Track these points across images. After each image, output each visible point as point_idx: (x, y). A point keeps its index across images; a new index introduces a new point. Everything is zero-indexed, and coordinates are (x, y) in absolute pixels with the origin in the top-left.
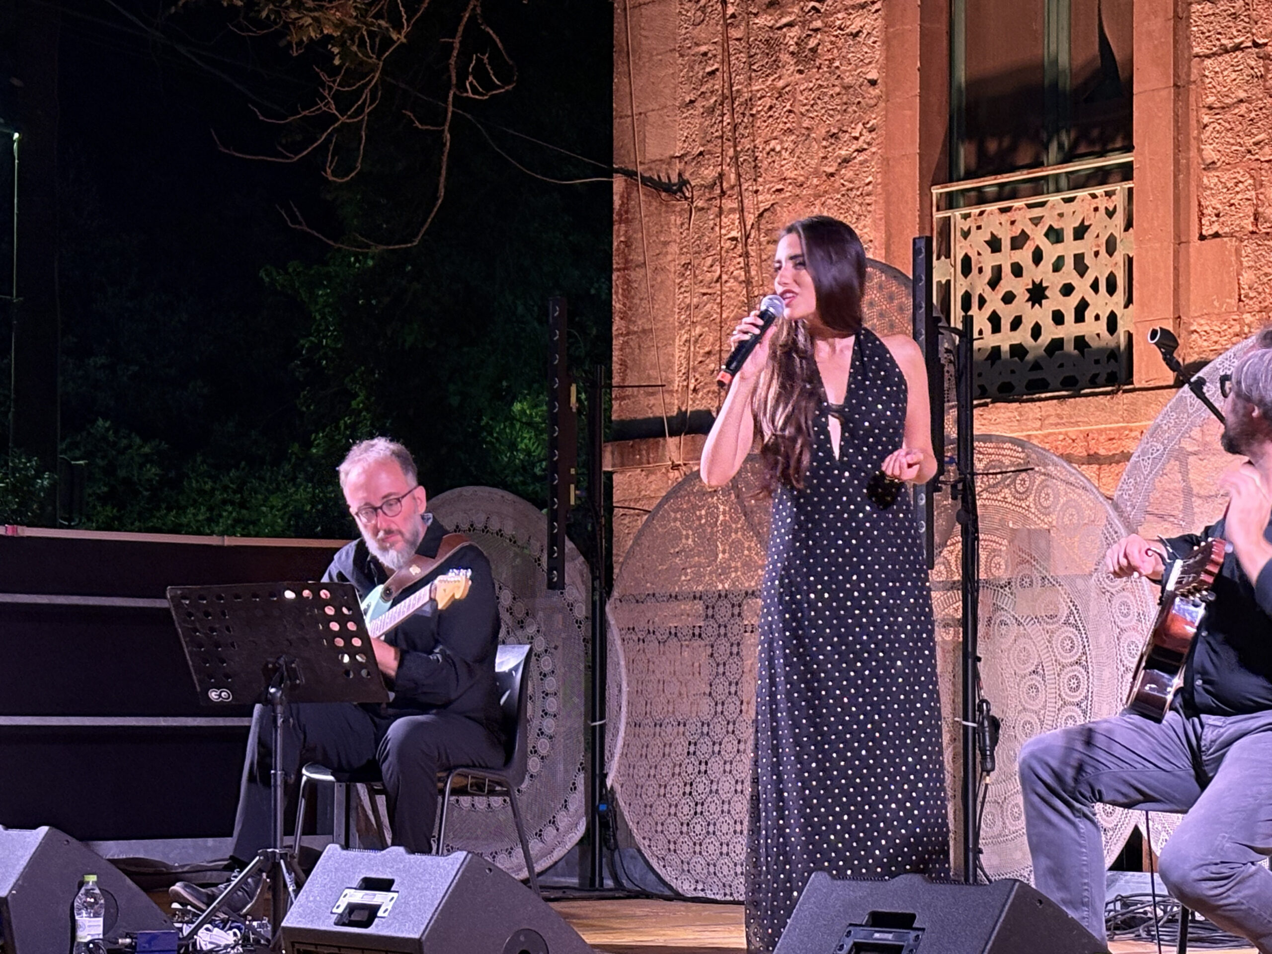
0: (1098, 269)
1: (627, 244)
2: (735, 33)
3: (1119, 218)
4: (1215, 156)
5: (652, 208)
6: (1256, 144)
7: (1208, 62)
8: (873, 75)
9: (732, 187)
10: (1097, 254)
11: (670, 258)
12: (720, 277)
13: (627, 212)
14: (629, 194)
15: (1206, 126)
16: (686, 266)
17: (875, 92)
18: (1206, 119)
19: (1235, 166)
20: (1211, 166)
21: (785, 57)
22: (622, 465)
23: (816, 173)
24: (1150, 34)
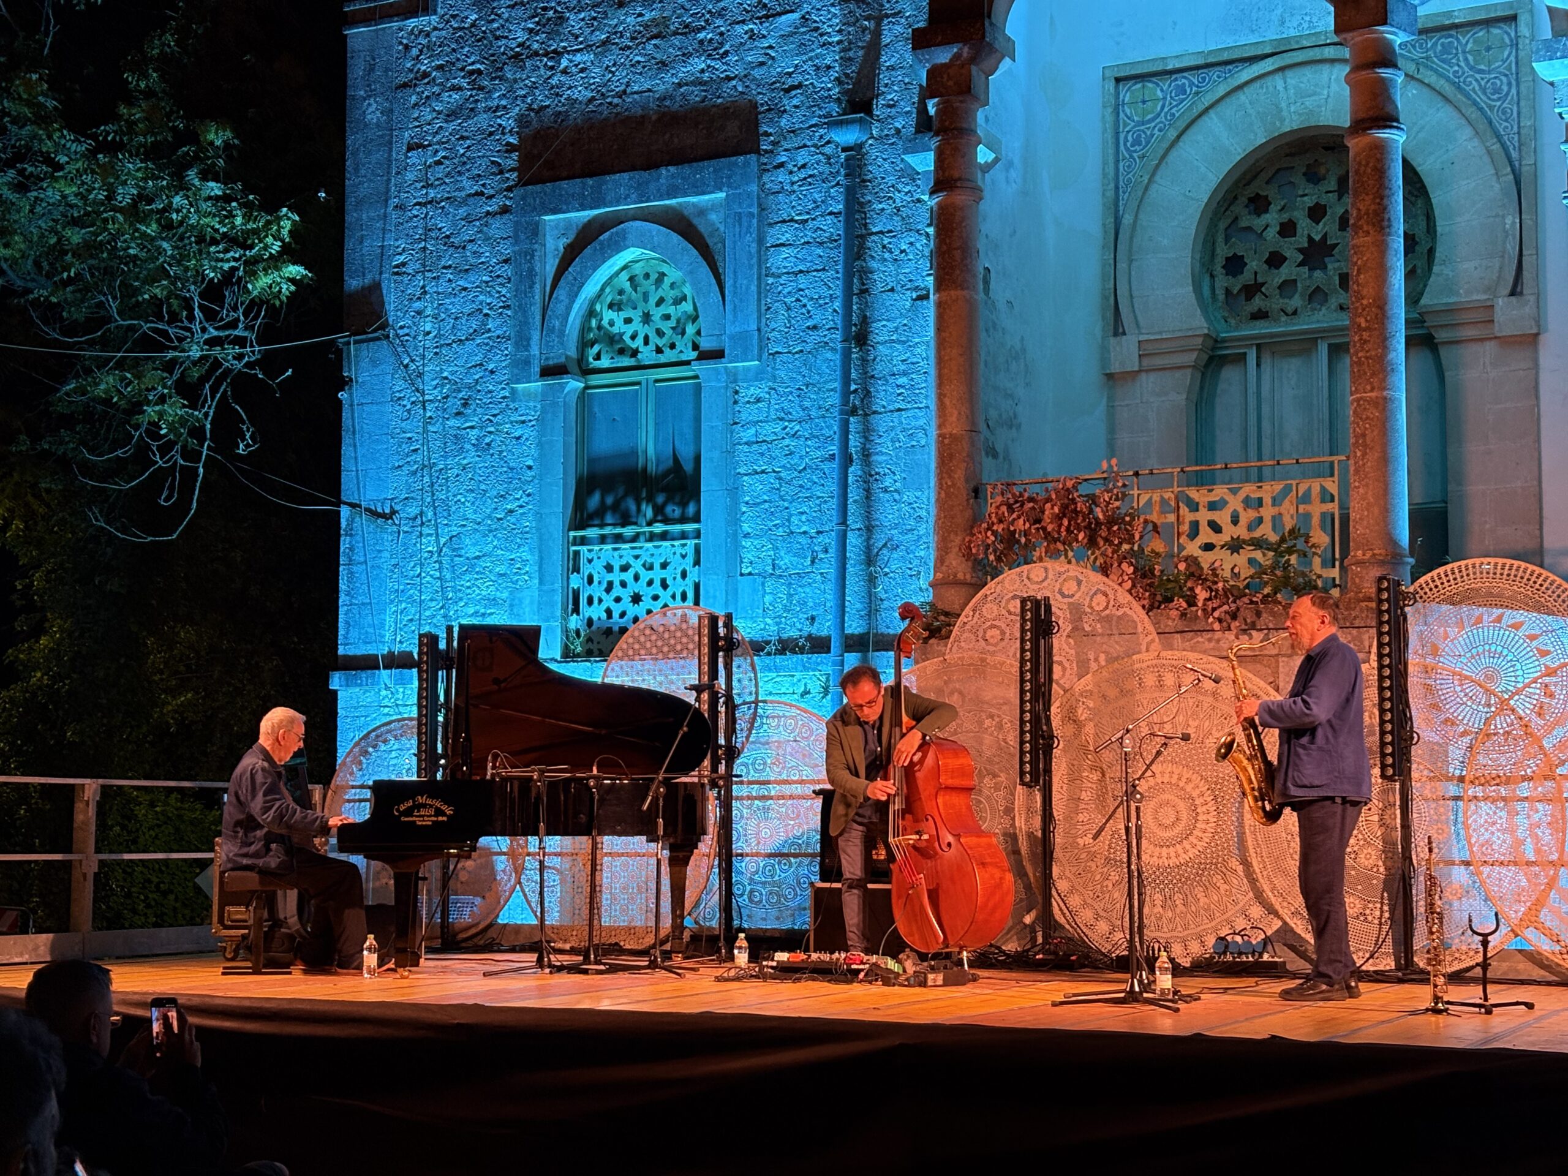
0: (677, 586)
1: (351, 549)
2: (431, 428)
3: (690, 559)
4: (750, 531)
5: (371, 529)
6: (775, 526)
7: (745, 478)
8: (530, 463)
9: (430, 521)
10: (675, 578)
11: (383, 560)
12: (420, 574)
13: (351, 530)
14: (353, 519)
15: (744, 513)
16: (395, 566)
17: (530, 473)
18: (744, 509)
19: (762, 537)
20: (747, 535)
21: (468, 446)
22: (347, 686)
23: (489, 517)
24: (711, 459)
